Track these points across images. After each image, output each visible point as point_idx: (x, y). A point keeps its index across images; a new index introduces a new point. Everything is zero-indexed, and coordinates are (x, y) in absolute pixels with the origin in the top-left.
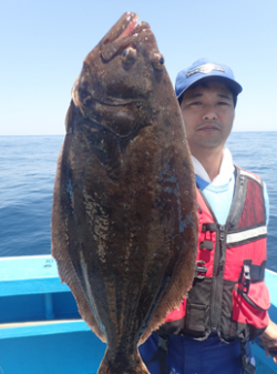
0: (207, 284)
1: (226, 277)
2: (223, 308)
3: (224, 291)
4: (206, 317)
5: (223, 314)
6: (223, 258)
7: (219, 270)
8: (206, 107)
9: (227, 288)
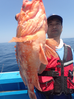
0: (60, 78)
1: (65, 76)
2: (65, 85)
3: (65, 80)
4: (60, 88)
5: (65, 87)
6: (63, 70)
7: (62, 74)
8: (53, 25)
9: (65, 79)
